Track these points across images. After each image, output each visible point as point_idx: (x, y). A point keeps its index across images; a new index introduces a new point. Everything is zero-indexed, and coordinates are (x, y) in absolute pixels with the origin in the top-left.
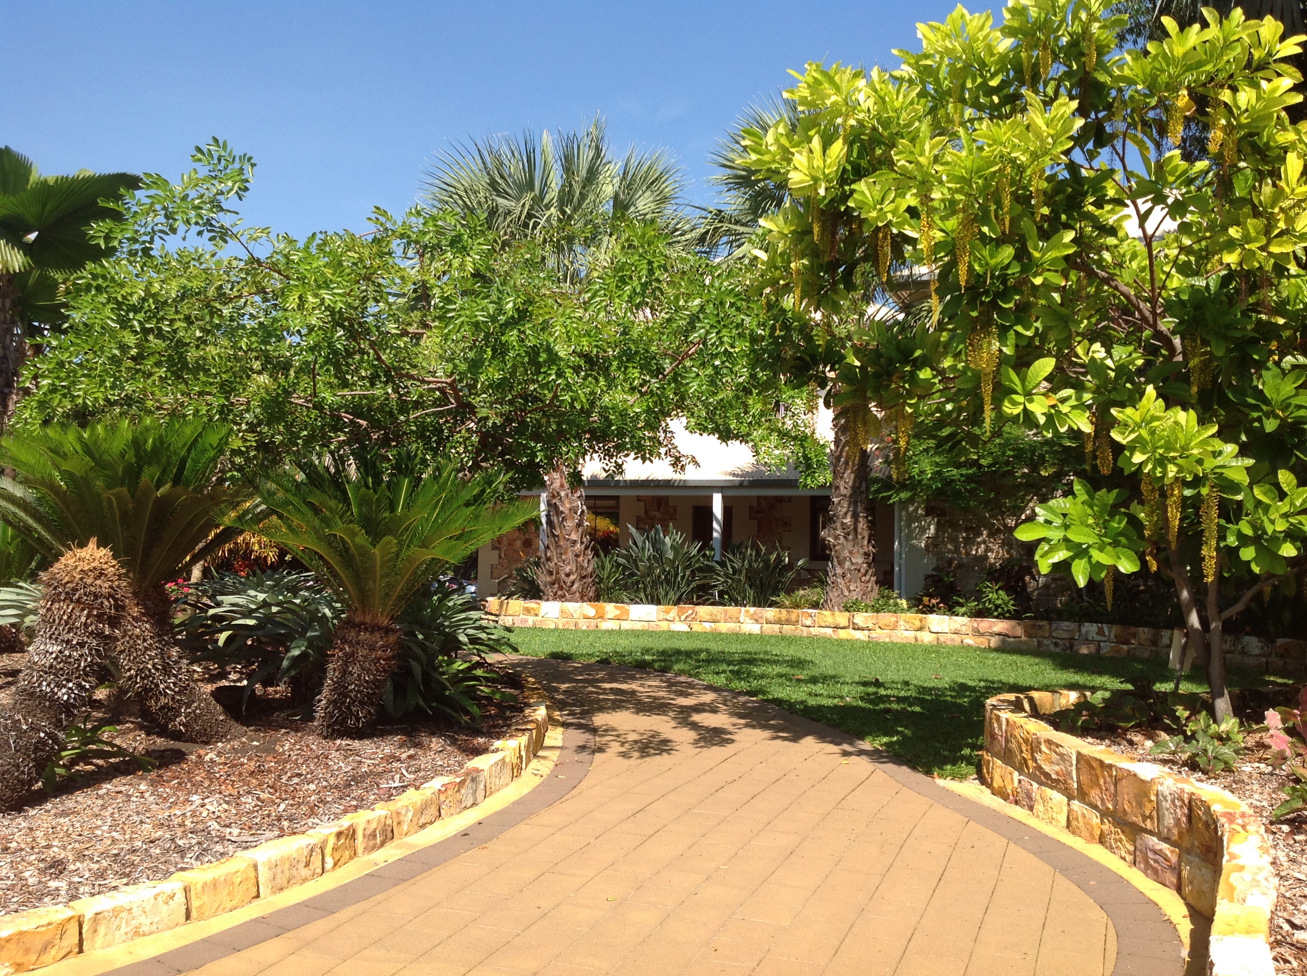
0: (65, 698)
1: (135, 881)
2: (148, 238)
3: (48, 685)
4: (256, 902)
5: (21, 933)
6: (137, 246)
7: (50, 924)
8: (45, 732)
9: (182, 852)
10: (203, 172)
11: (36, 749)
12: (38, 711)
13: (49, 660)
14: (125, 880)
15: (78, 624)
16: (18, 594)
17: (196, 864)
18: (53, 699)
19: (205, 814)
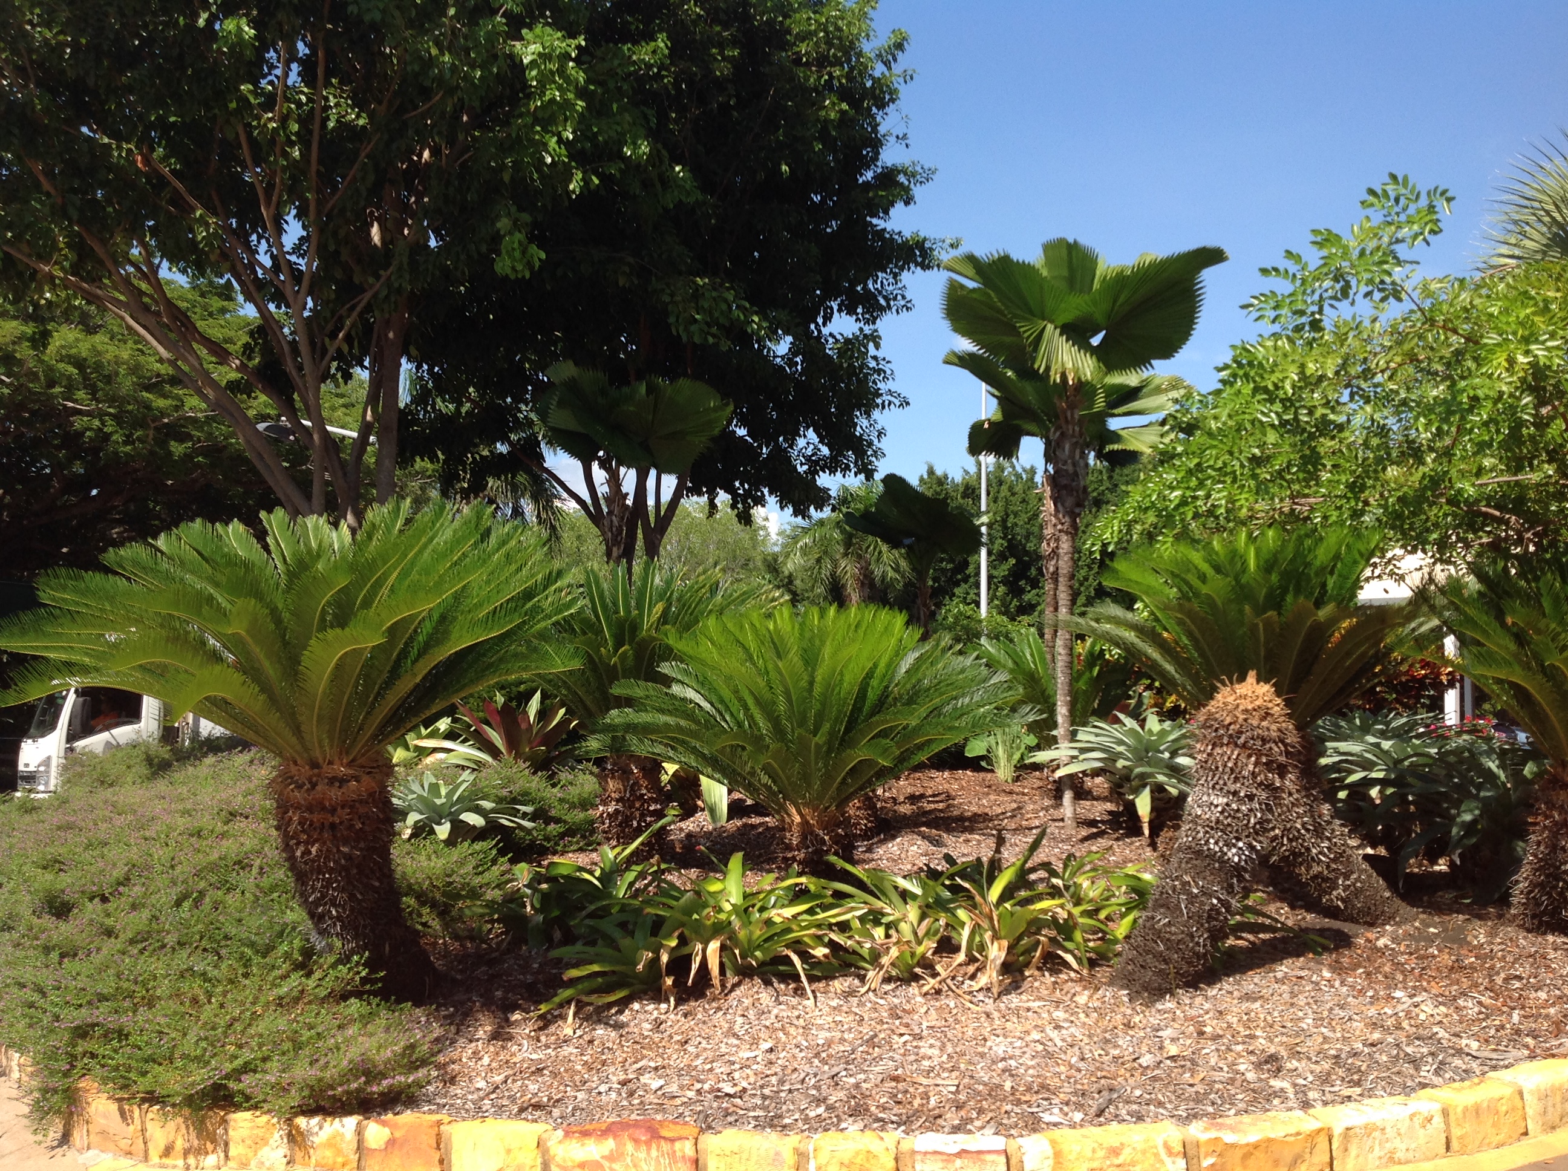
0: (1236, 859)
1: (1370, 1093)
2: (1315, 308)
3: (1216, 843)
4: (1525, 1141)
5: (1270, 1141)
6: (1304, 320)
7: (1298, 1134)
8: (1218, 899)
9: (1415, 1062)
10: (1377, 218)
11: (1210, 918)
12: (1208, 873)
13: (1216, 814)
14: (1358, 1090)
15: (1245, 773)
16: (1097, 735)
17: (1437, 1080)
18: (1223, 861)
19: (1422, 1016)
